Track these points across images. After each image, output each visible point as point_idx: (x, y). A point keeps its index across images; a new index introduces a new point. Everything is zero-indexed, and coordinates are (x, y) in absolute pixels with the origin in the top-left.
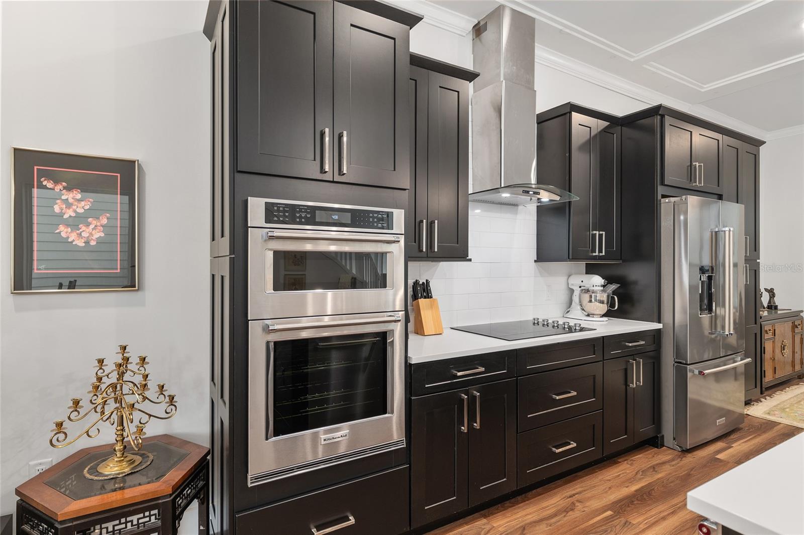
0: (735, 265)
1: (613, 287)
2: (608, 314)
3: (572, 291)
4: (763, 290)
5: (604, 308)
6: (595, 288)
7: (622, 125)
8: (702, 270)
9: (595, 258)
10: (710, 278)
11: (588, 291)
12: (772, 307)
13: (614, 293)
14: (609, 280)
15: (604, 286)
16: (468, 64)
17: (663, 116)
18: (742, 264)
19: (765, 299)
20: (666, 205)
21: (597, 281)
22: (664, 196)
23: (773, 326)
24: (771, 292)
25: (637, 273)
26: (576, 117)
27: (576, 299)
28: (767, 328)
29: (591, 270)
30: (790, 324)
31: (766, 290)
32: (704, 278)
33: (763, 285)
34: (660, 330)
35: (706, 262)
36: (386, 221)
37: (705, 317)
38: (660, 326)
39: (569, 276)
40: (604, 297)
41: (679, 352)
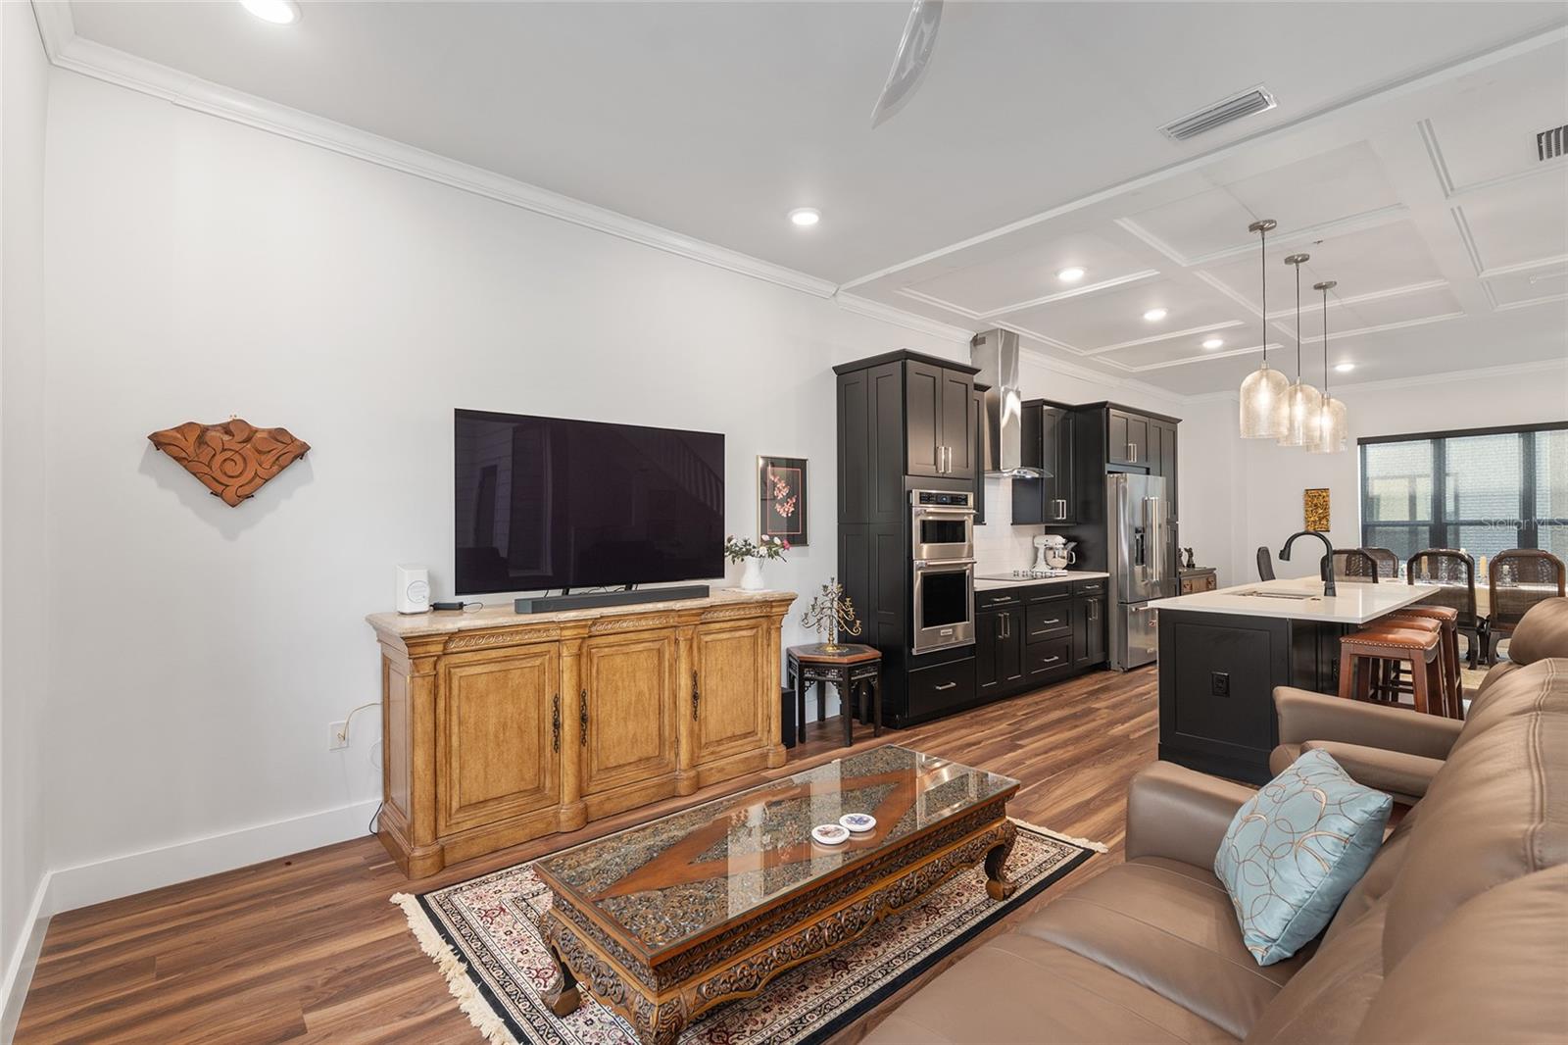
0: (1160, 526)
1: (1073, 544)
2: (1068, 568)
3: (1036, 550)
4: (1182, 550)
5: (1065, 562)
6: (1058, 546)
7: (1076, 411)
8: (1137, 531)
9: (1058, 521)
10: (1142, 537)
11: (1051, 549)
12: (1191, 565)
13: (1072, 550)
14: (1069, 539)
15: (1065, 545)
16: (967, 361)
17: (1108, 409)
18: (1164, 525)
19: (1185, 559)
20: (1111, 479)
21: (1059, 540)
22: (1109, 472)
23: (1190, 581)
24: (1190, 551)
25: (1086, 533)
26: (1045, 407)
27: (1041, 555)
28: (1185, 583)
29: (1049, 531)
30: (1205, 581)
31: (1186, 550)
32: (1138, 536)
33: (1182, 545)
34: (1107, 578)
35: (1139, 523)
36: (966, 500)
37: (1138, 569)
38: (1108, 575)
39: (1034, 537)
40: (1065, 553)
41: (1121, 594)
